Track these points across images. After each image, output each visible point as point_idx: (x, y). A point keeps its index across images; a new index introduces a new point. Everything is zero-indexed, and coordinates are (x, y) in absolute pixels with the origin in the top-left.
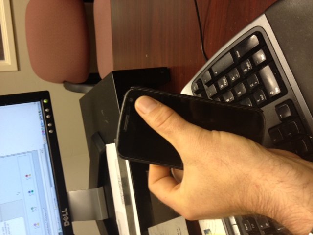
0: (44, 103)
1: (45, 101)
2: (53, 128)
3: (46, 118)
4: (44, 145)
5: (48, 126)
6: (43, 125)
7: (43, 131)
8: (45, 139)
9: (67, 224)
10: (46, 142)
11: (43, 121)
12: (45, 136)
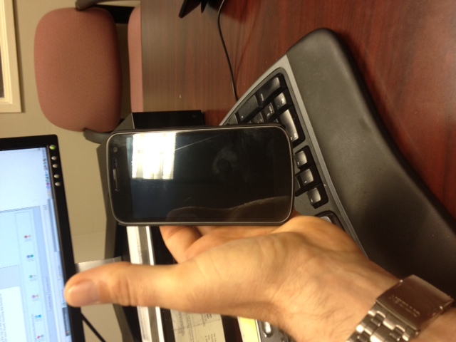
0: (50, 149)
1: (52, 148)
2: (61, 180)
3: (53, 168)
4: (49, 200)
5: (54, 178)
6: (48, 176)
7: (48, 184)
8: (50, 193)
10: (51, 197)
11: (47, 171)
12: (50, 190)
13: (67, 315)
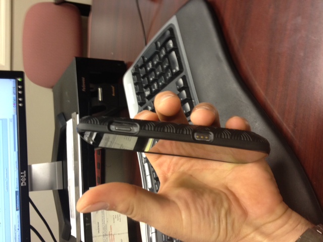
0: (18, 81)
1: (19, 80)
2: (23, 102)
3: (19, 93)
4: (14, 116)
5: (19, 100)
6: (15, 99)
7: (14, 104)
8: (15, 111)
9: (24, 184)
10: (15, 113)
11: (15, 96)
12: (15, 108)
13: (18, 196)
